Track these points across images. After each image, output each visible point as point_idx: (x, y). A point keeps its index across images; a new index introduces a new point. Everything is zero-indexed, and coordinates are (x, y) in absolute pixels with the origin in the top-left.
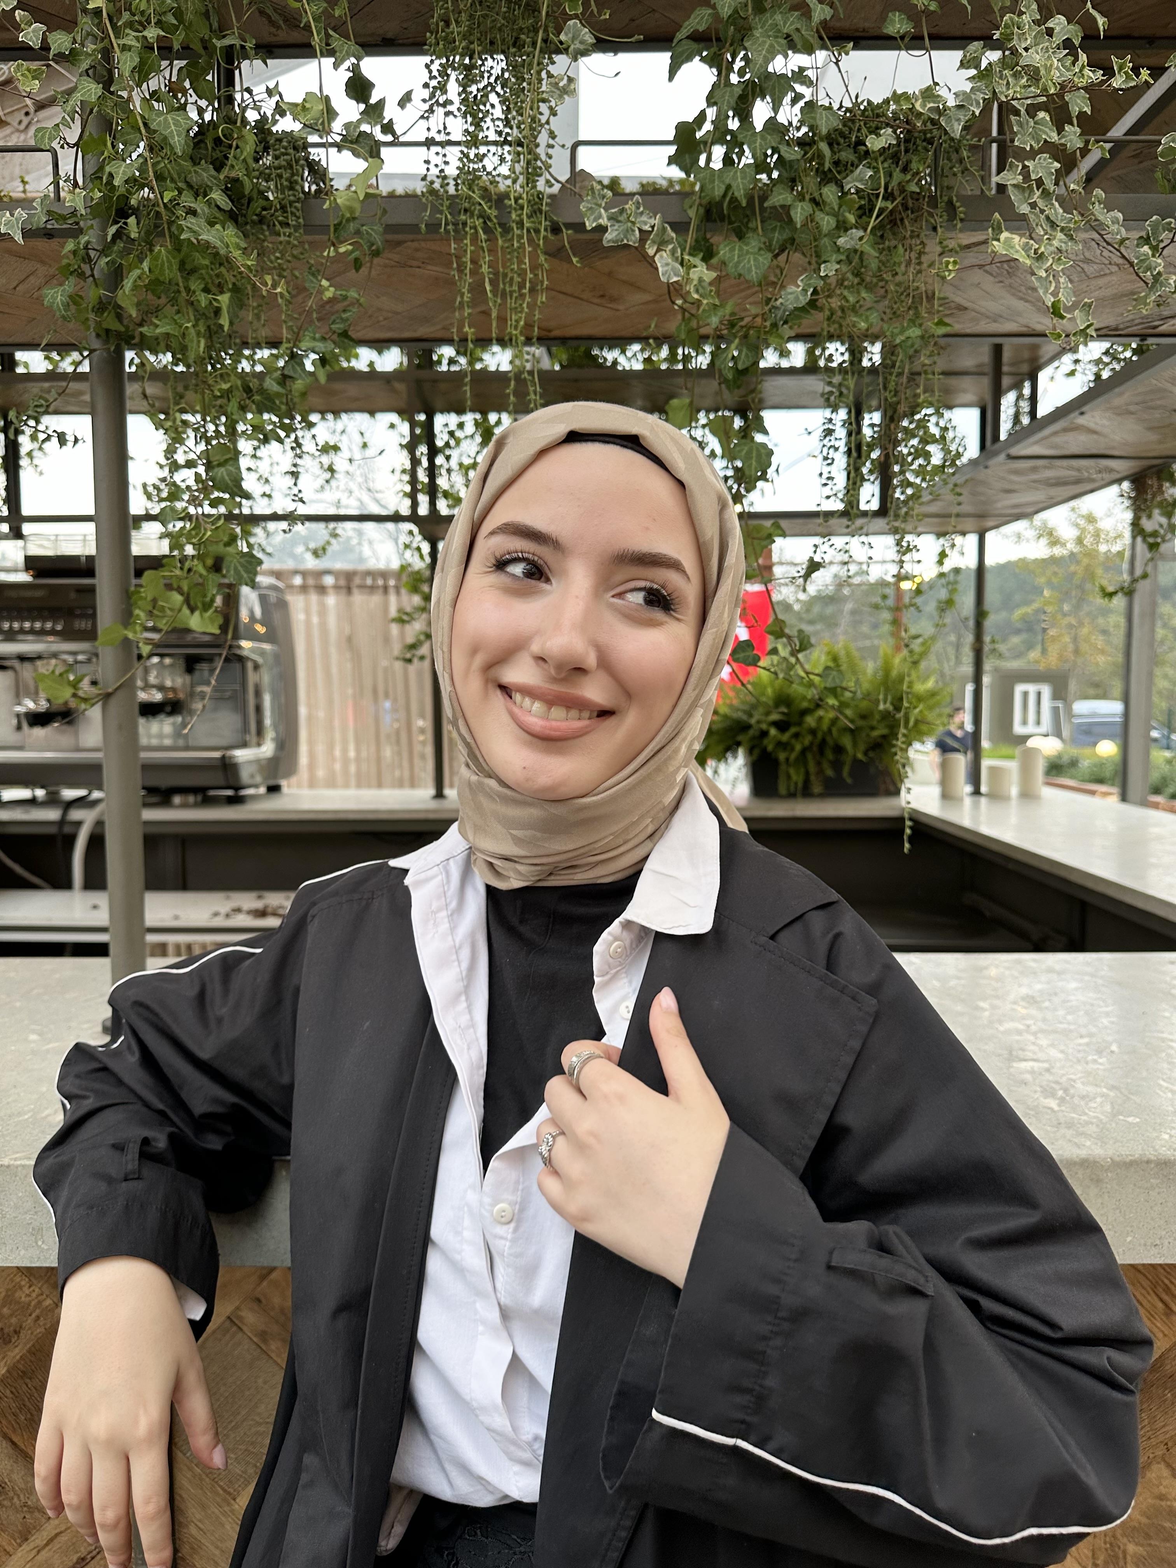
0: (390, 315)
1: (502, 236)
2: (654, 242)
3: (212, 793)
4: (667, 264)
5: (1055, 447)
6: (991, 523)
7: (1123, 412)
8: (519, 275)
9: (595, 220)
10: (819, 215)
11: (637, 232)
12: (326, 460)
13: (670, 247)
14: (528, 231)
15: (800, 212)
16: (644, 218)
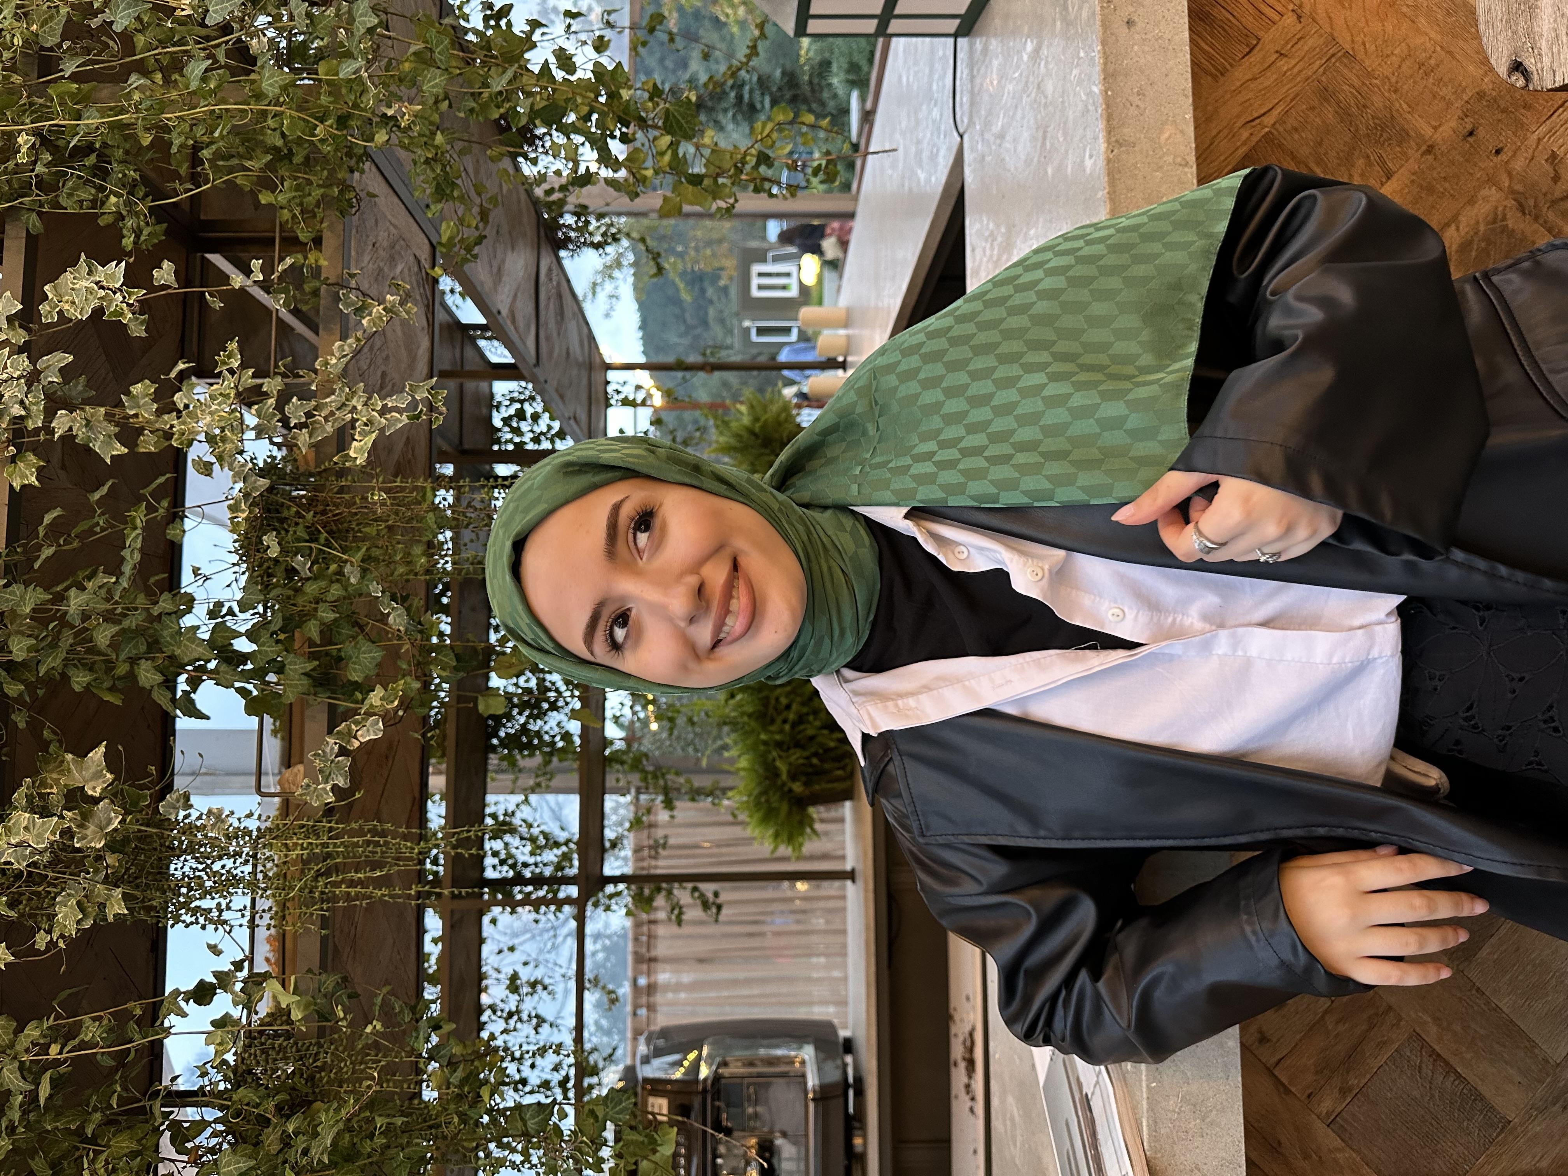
0: (395, 950)
2: (349, 743)
4: (368, 730)
5: (528, 324)
6: (597, 360)
7: (498, 275)
8: (368, 846)
11: (340, 758)
13: (353, 727)
14: (330, 838)
15: (327, 615)
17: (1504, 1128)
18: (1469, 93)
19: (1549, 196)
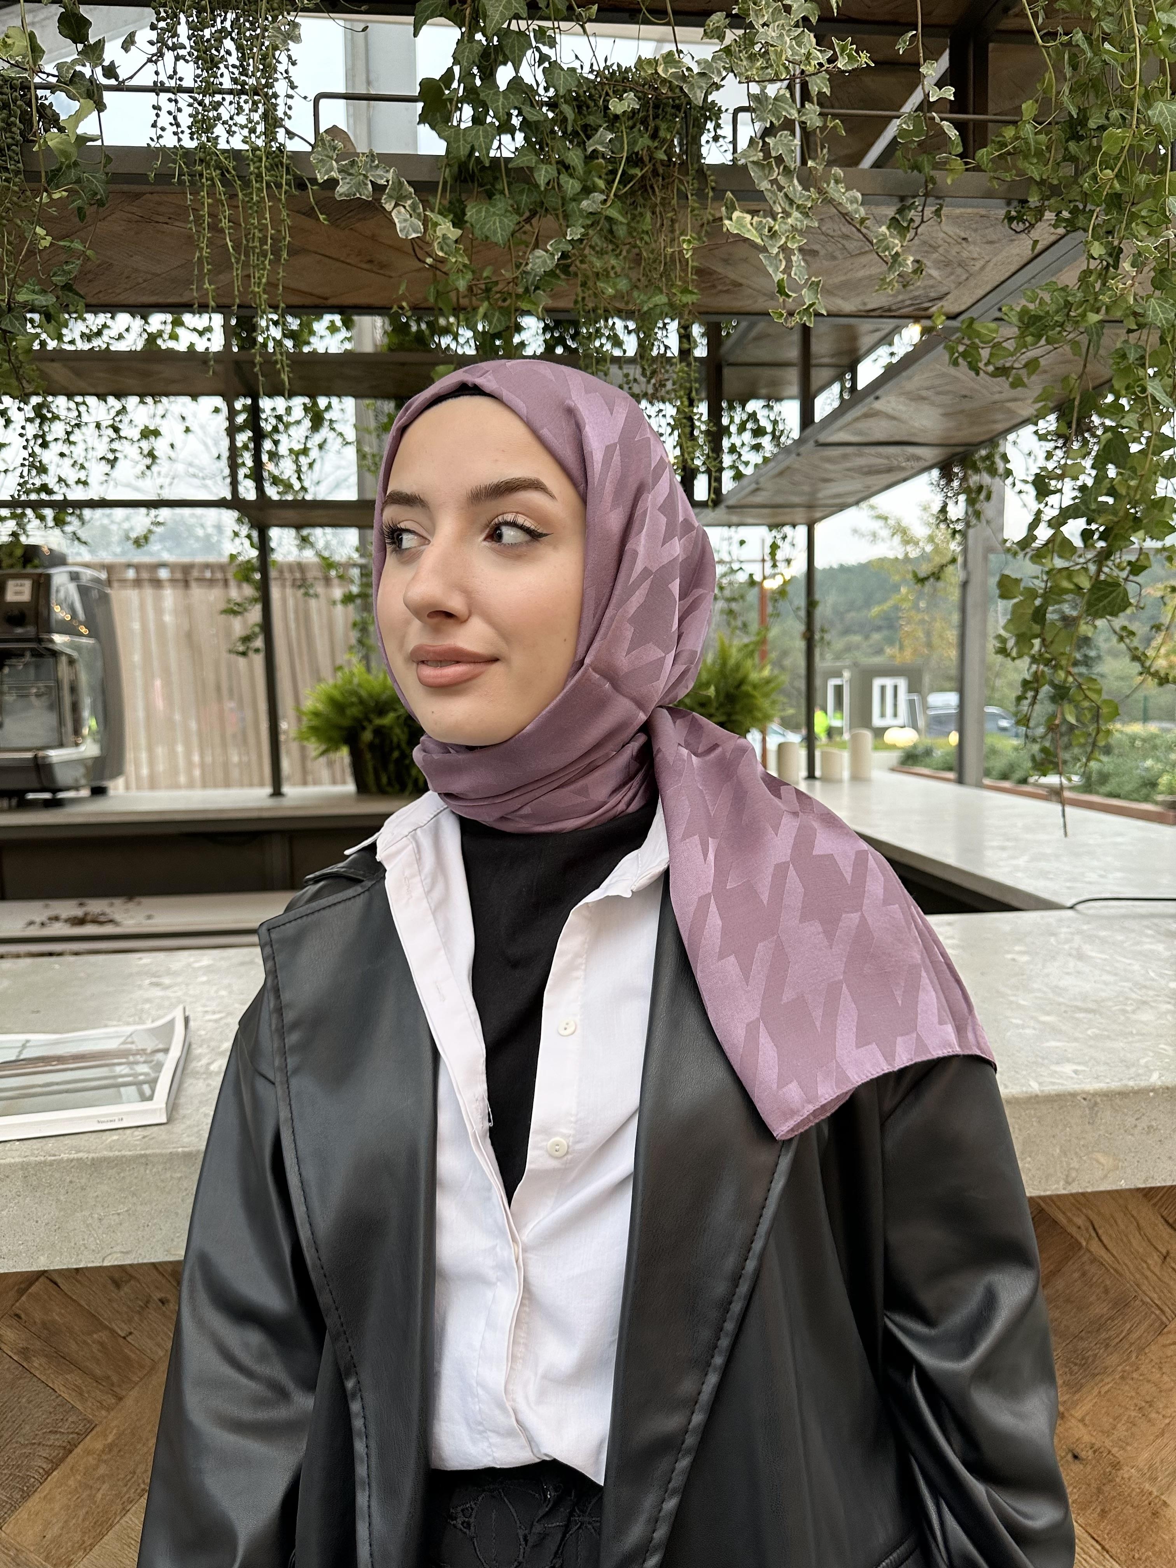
0: (149, 276)
1: (242, 190)
2: (390, 197)
3: (31, 796)
4: (405, 220)
5: (860, 433)
6: (818, 515)
7: (916, 398)
8: (260, 231)
9: (327, 172)
10: (564, 178)
11: (370, 186)
12: (145, 445)
13: (409, 202)
14: (268, 184)
16: (380, 172)
18: (1120, 1454)
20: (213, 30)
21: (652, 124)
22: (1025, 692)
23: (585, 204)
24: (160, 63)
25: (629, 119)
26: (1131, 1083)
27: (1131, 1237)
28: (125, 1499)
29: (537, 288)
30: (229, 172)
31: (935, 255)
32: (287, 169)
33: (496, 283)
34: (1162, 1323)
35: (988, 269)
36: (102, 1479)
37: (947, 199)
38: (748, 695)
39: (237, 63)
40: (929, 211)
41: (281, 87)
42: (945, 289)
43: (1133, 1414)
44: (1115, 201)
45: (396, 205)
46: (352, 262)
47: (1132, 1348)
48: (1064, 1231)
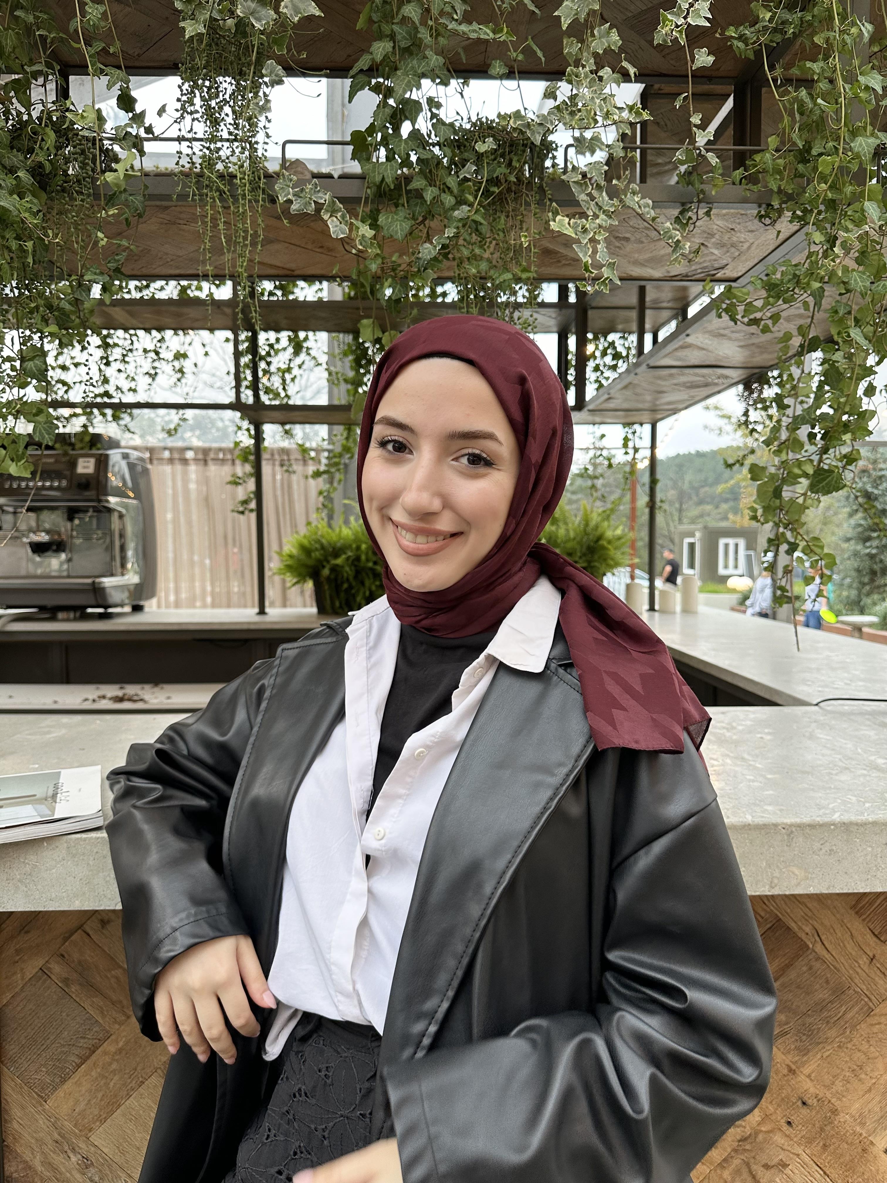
0: (175, 257)
1: (233, 204)
2: (327, 211)
3: (90, 610)
4: (336, 226)
5: (679, 359)
6: (658, 417)
7: (717, 335)
8: (244, 232)
10: (444, 195)
11: (314, 204)
12: (177, 364)
13: (340, 214)
14: (250, 201)
15: (430, 195)
16: (320, 195)
17: (42, 1097)
18: (837, 1104)
19: (752, 1160)
20: (218, 100)
21: (507, 157)
22: (769, 547)
23: (456, 213)
24: (182, 123)
25: (492, 154)
26: (818, 819)
27: (846, 943)
28: (129, 1087)
29: (425, 269)
30: (225, 193)
31: (713, 240)
32: (264, 190)
33: (400, 265)
34: (870, 1008)
35: (753, 248)
36: (114, 1072)
37: (715, 204)
38: (604, 548)
39: (233, 122)
40: (701, 212)
41: (260, 137)
42: (725, 262)
43: (848, 1074)
44: (832, 205)
45: (331, 216)
46: (310, 247)
47: (847, 1025)
48: (795, 936)
